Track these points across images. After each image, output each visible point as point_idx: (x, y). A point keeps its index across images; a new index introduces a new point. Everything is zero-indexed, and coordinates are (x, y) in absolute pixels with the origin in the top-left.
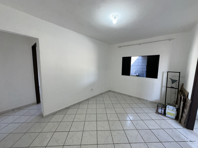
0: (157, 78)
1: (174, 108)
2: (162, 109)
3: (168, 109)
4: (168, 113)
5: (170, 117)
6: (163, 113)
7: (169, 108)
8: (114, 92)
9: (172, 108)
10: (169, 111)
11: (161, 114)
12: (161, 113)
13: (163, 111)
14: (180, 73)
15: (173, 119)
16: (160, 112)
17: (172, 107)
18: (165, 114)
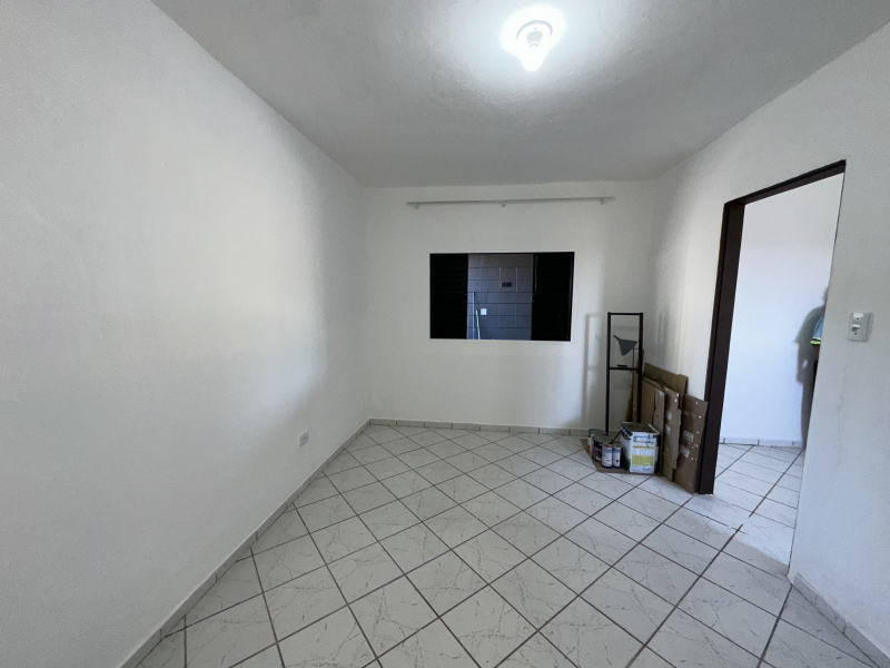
0: (569, 339)
1: (652, 435)
2: (613, 450)
3: (635, 444)
4: (637, 458)
5: (642, 471)
6: (618, 464)
7: (638, 439)
8: (398, 424)
9: (646, 440)
10: (638, 452)
11: (612, 468)
12: (613, 466)
13: (618, 456)
14: (641, 315)
15: (651, 475)
16: (609, 463)
17: (646, 434)
18: (624, 465)
